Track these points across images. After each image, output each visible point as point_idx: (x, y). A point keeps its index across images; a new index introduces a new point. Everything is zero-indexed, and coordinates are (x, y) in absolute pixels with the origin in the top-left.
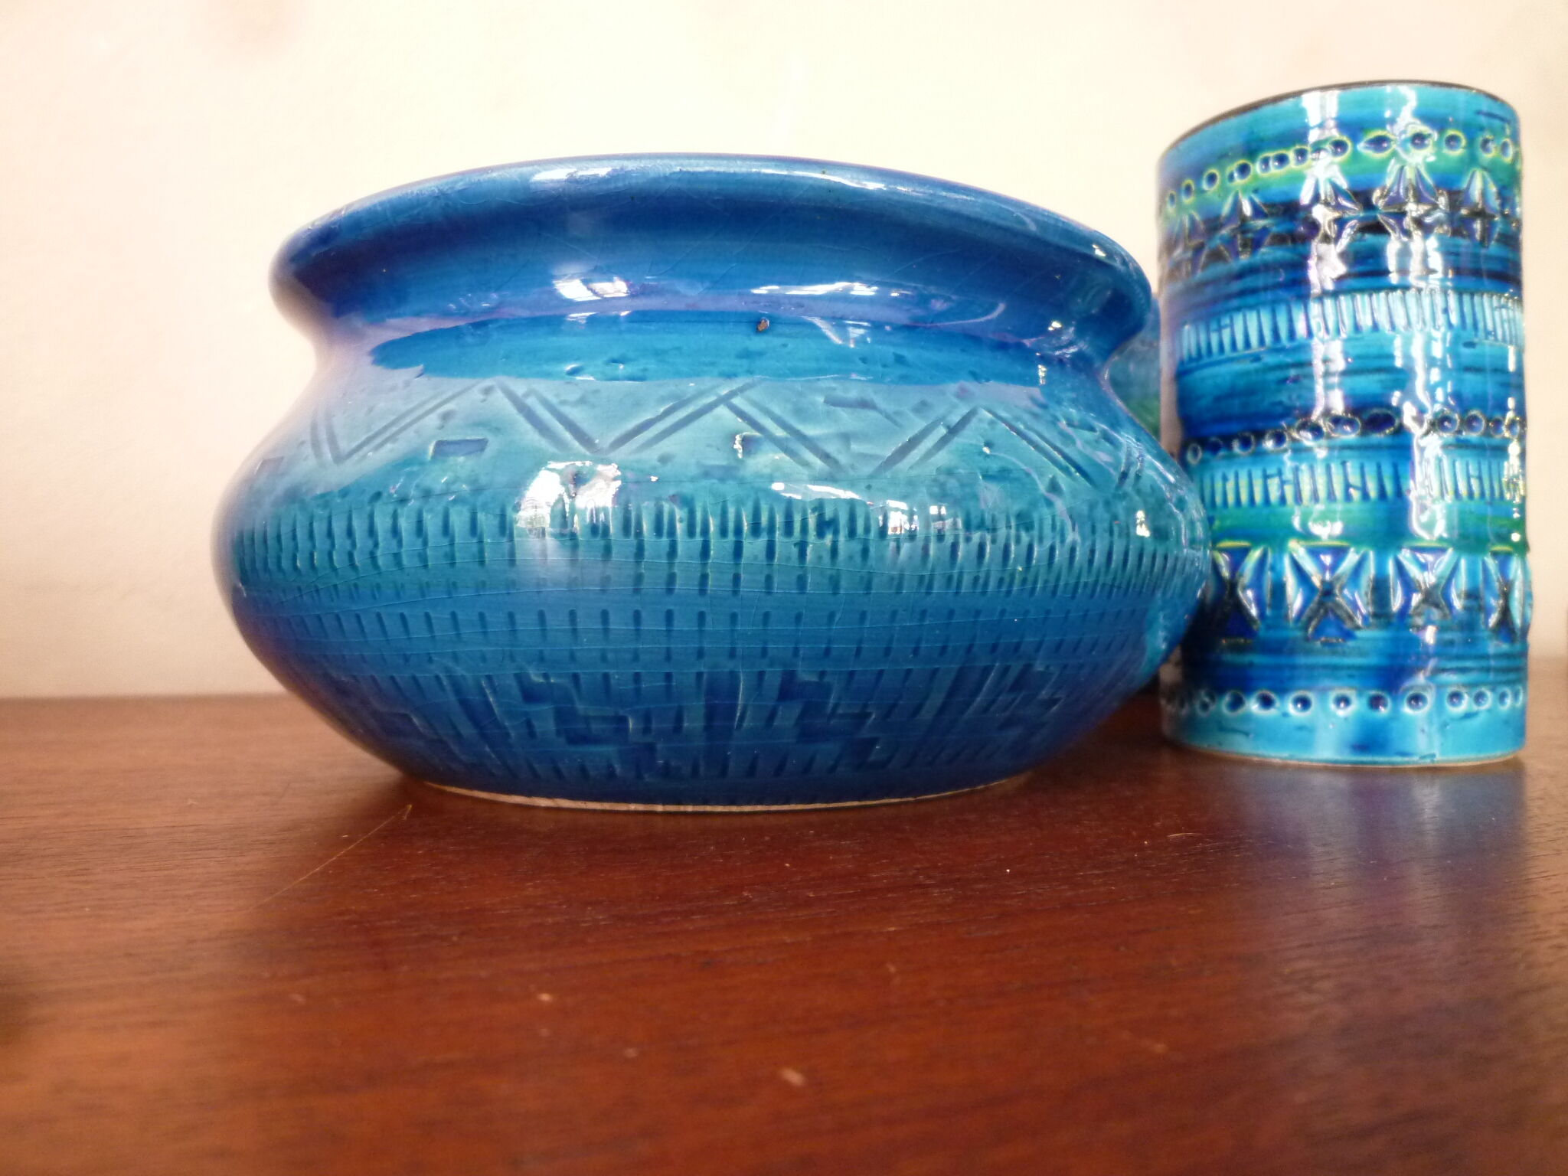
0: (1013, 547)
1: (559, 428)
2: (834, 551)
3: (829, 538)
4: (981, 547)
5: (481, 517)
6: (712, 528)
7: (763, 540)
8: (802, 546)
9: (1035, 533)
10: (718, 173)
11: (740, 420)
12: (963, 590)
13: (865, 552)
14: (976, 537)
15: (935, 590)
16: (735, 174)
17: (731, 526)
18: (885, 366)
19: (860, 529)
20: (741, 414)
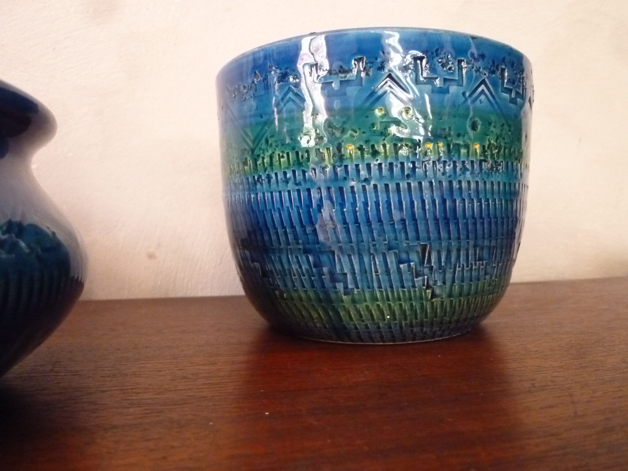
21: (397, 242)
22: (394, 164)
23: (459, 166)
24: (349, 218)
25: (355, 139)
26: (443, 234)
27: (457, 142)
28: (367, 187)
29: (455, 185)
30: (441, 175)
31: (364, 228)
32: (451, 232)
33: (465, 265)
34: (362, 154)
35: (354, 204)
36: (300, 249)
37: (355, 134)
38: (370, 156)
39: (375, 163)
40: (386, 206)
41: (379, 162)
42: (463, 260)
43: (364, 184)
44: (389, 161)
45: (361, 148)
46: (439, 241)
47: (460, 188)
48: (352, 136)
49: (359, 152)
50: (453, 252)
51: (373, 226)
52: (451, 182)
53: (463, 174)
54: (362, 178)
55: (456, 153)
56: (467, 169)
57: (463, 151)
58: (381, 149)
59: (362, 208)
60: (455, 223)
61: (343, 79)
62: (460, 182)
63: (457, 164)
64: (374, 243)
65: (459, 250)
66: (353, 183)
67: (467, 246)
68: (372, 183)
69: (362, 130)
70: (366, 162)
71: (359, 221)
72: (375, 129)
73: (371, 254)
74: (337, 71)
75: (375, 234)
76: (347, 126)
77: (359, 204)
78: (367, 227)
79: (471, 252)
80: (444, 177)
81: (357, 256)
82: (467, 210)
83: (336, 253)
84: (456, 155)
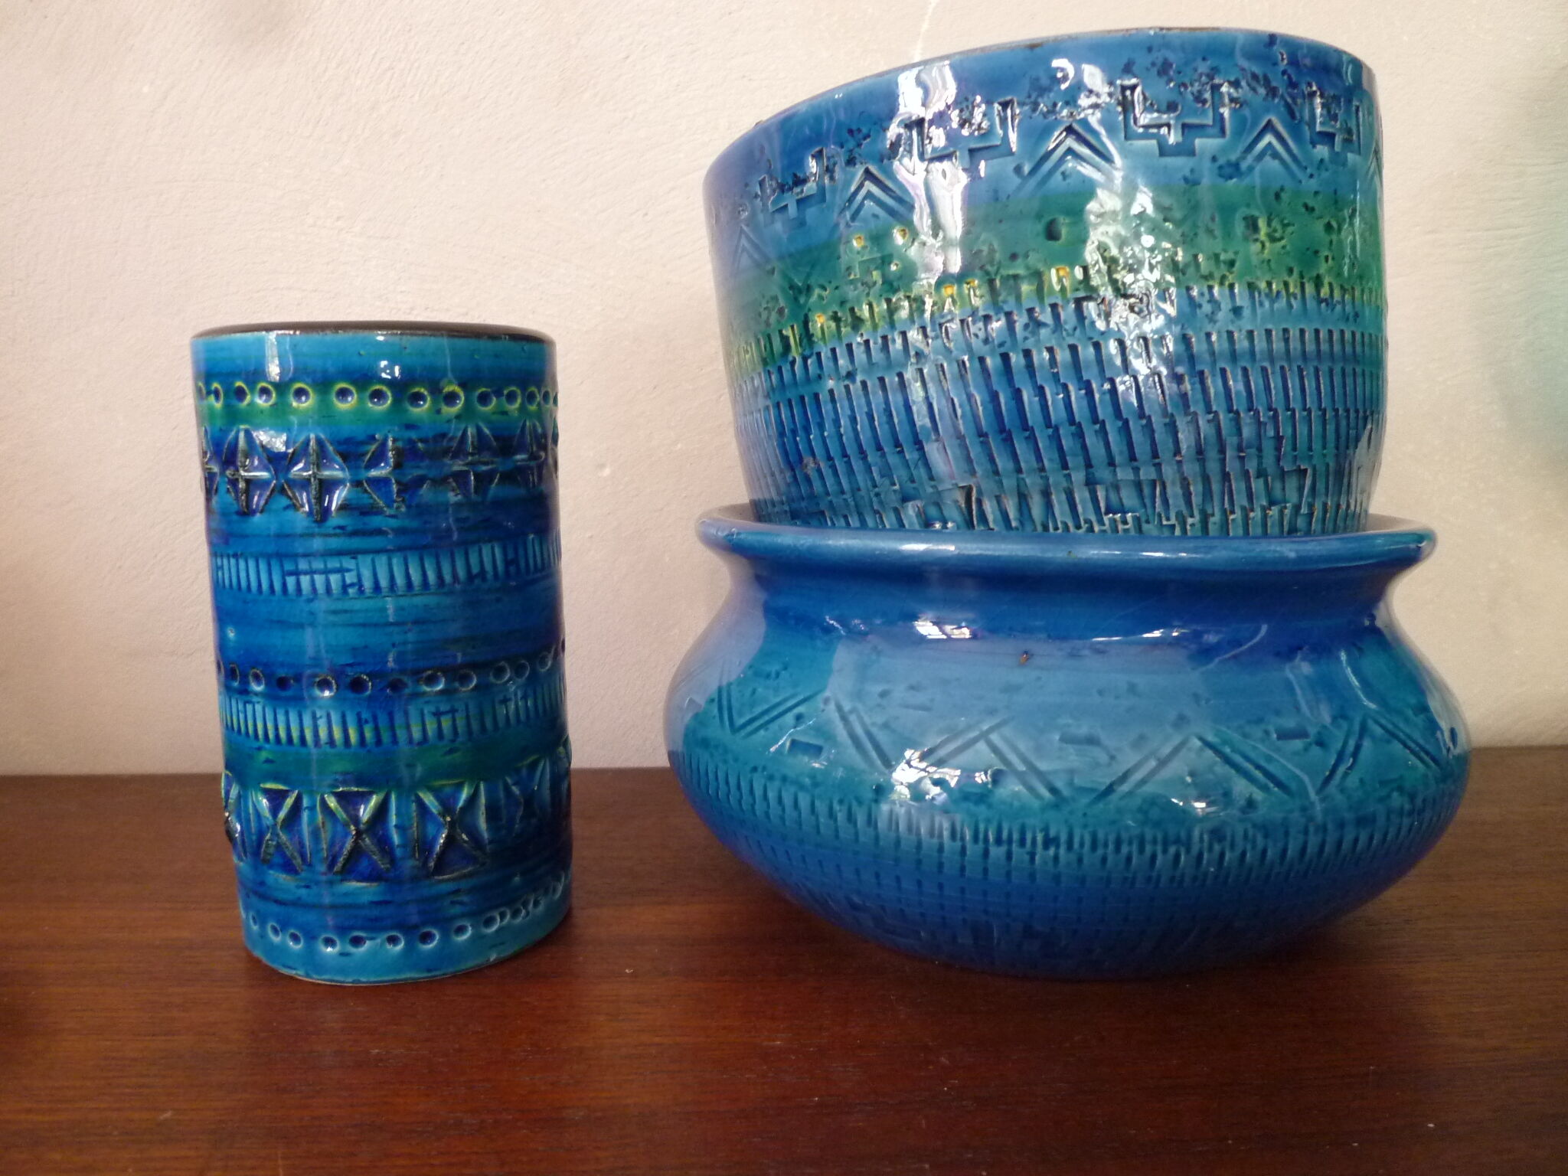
0: (1206, 856)
1: (869, 746)
2: (1056, 858)
3: (1052, 851)
4: (1177, 856)
5: (817, 803)
6: (968, 838)
7: (1003, 849)
8: (1032, 855)
9: (1227, 843)
10: (986, 556)
11: (993, 755)
12: (1161, 885)
13: (1080, 860)
14: (1172, 850)
15: (1138, 885)
16: (999, 557)
17: (981, 836)
18: (1117, 697)
19: (1076, 845)
20: (995, 749)
21: (914, 485)
22: (889, 337)
23: (1021, 320)
24: (834, 450)
25: (825, 302)
26: (1003, 463)
27: (1011, 272)
28: (851, 387)
29: (1017, 359)
30: (981, 344)
31: (857, 465)
32: (1021, 458)
33: (1071, 524)
34: (838, 328)
35: (837, 422)
36: (786, 512)
37: (825, 294)
38: (849, 329)
39: (859, 339)
40: (884, 419)
41: (865, 338)
42: (1062, 513)
43: (847, 382)
44: (880, 332)
45: (836, 318)
46: (997, 478)
47: (1030, 366)
48: (821, 297)
49: (833, 325)
50: (1031, 498)
51: (869, 459)
52: (1005, 357)
53: (1033, 336)
54: (843, 372)
55: (1009, 294)
56: (1040, 324)
57: (1026, 288)
58: (865, 312)
59: (850, 429)
60: (1027, 438)
61: (800, 197)
62: (1027, 354)
63: (1016, 318)
64: (877, 490)
65: (1046, 494)
66: (831, 384)
67: (1065, 484)
68: (859, 378)
69: (834, 285)
70: (845, 342)
71: (849, 452)
72: (852, 277)
73: (876, 512)
74: (791, 183)
75: (875, 475)
76: (812, 281)
77: (844, 422)
78: (861, 462)
79: (1081, 495)
80: (987, 347)
81: (856, 518)
82: (1051, 409)
83: (827, 514)
84: (1012, 300)
